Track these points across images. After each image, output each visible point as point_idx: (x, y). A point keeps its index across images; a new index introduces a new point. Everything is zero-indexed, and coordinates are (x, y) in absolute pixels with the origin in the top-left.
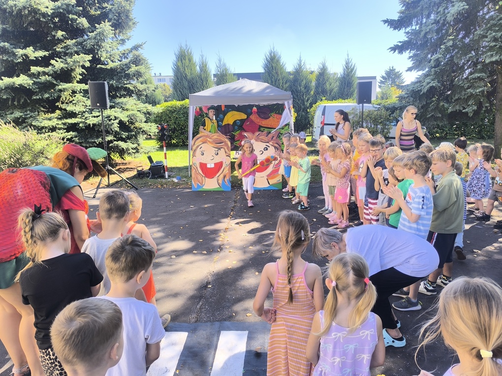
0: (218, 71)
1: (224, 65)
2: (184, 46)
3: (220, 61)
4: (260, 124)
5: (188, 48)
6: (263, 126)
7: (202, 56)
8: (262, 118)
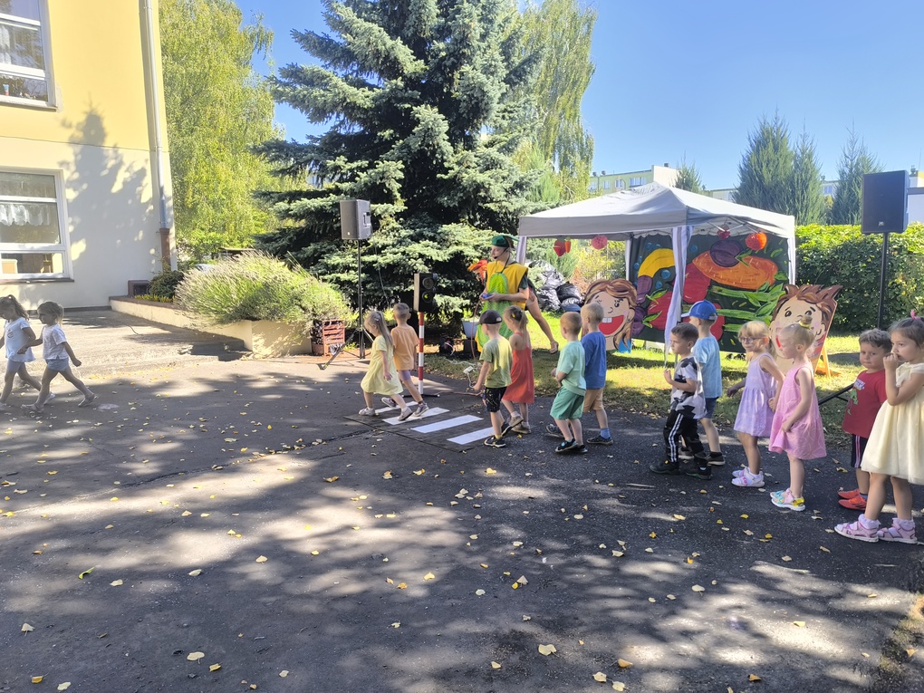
0: (847, 166)
1: (863, 151)
2: (770, 121)
3: (853, 143)
4: (713, 277)
5: (779, 123)
6: (719, 282)
7: (804, 137)
8: (720, 264)
